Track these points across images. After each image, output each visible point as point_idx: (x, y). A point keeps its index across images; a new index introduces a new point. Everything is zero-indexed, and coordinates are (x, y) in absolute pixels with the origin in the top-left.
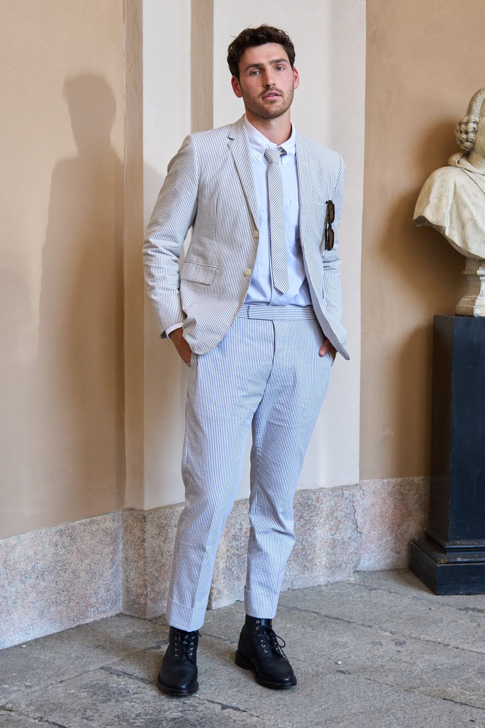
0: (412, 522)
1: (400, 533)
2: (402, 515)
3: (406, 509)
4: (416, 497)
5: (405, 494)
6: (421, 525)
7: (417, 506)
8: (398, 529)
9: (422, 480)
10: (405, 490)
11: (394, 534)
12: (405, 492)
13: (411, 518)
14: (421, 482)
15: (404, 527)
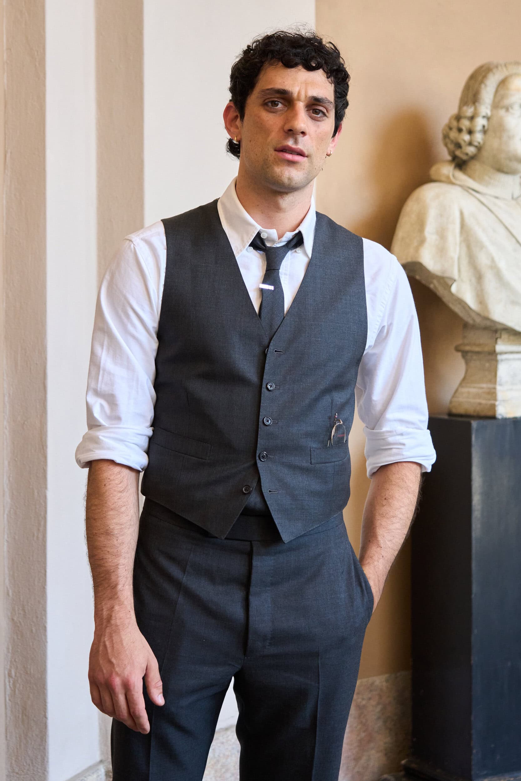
0: (373, 752)
1: (358, 772)
2: (360, 741)
3: (364, 732)
4: (379, 708)
5: (364, 706)
6: (386, 754)
7: (380, 723)
8: (355, 766)
9: (387, 681)
10: (363, 699)
11: (350, 775)
12: (364, 702)
13: (372, 745)
14: (384, 684)
15: (363, 761)
